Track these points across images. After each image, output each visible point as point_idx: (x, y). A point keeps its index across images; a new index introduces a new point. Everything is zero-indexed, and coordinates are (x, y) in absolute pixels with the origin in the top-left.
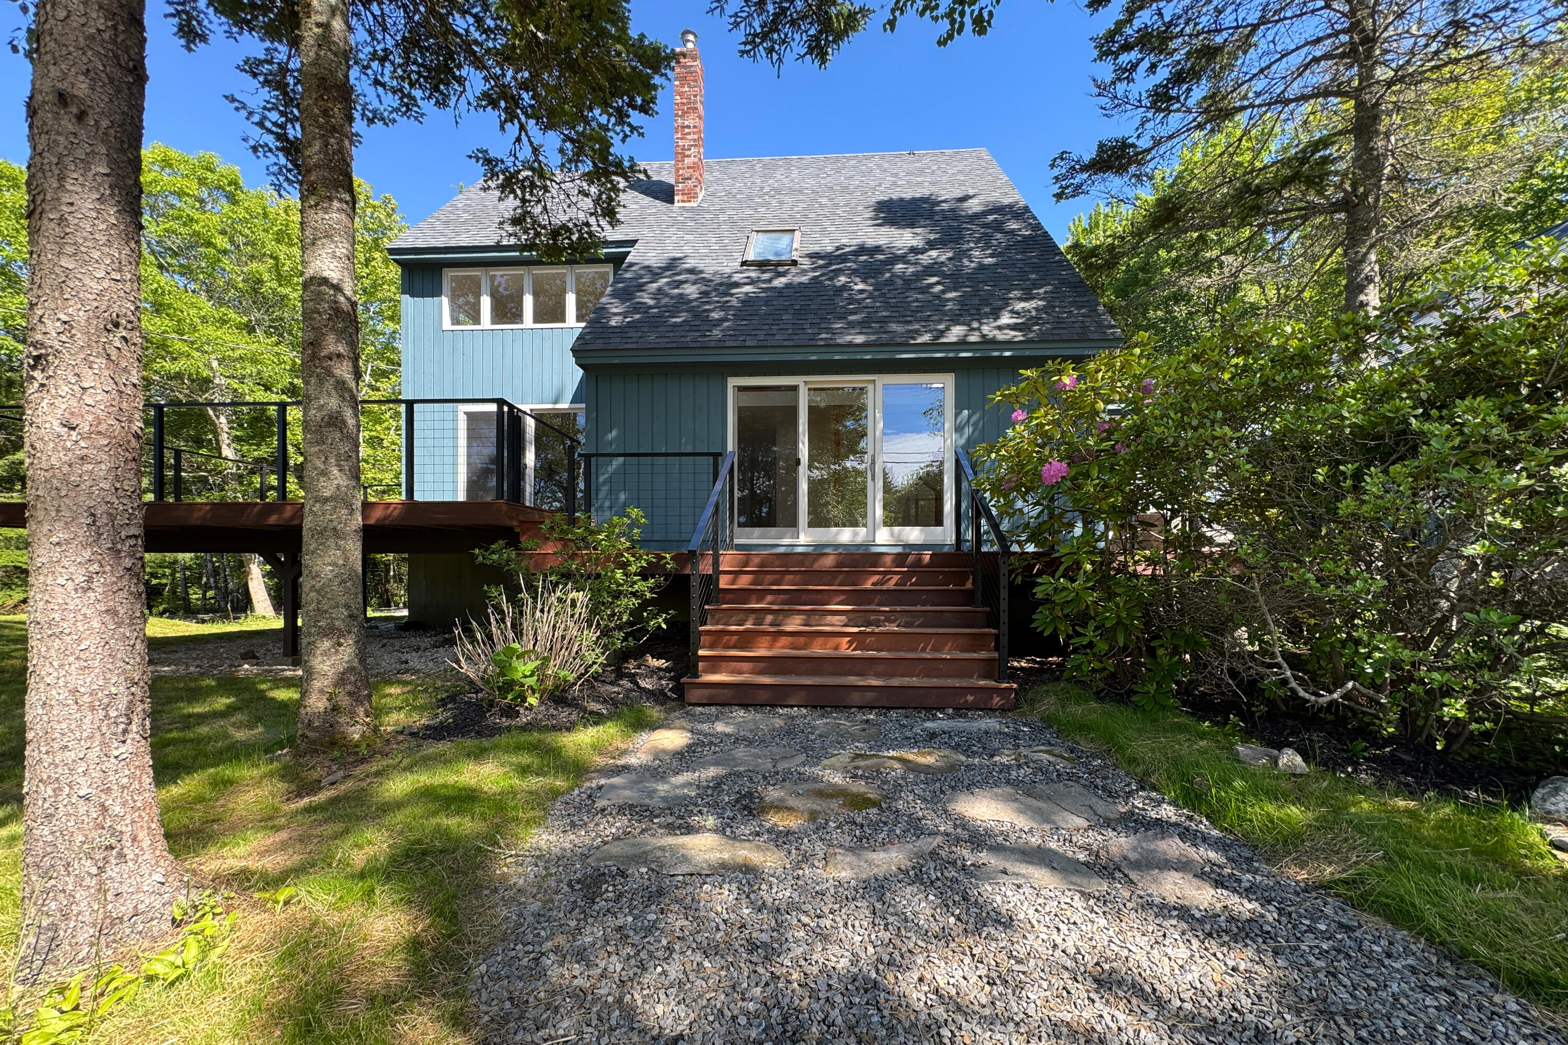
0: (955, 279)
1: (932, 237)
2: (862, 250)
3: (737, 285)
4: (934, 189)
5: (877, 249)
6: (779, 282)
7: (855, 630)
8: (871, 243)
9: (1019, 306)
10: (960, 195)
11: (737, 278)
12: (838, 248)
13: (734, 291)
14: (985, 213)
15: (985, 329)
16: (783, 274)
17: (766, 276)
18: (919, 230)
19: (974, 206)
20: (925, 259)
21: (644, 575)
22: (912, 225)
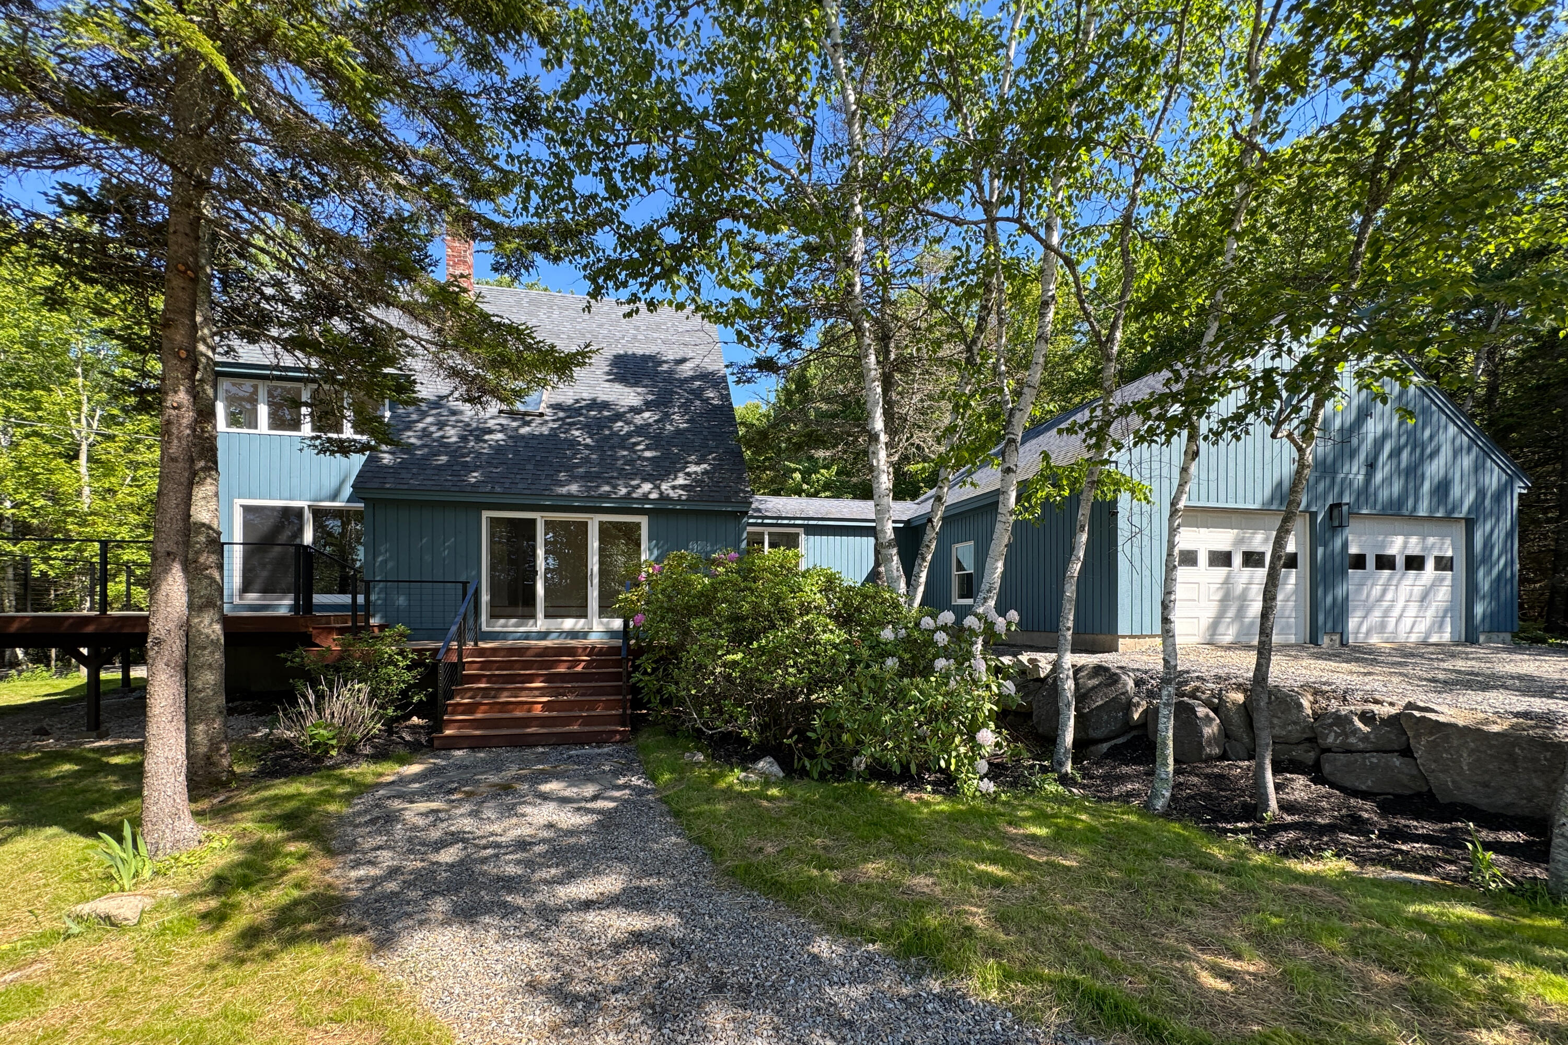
0: (657, 441)
1: (650, 397)
2: (594, 404)
3: (491, 431)
4: (663, 349)
5: (605, 405)
6: (524, 430)
7: (545, 699)
8: (602, 397)
9: (692, 468)
10: (678, 357)
11: (491, 423)
12: (577, 401)
13: (487, 437)
14: (693, 378)
15: (664, 486)
16: (528, 424)
17: (515, 424)
18: (639, 390)
19: (686, 370)
20: (638, 420)
21: (409, 668)
22: (636, 384)
